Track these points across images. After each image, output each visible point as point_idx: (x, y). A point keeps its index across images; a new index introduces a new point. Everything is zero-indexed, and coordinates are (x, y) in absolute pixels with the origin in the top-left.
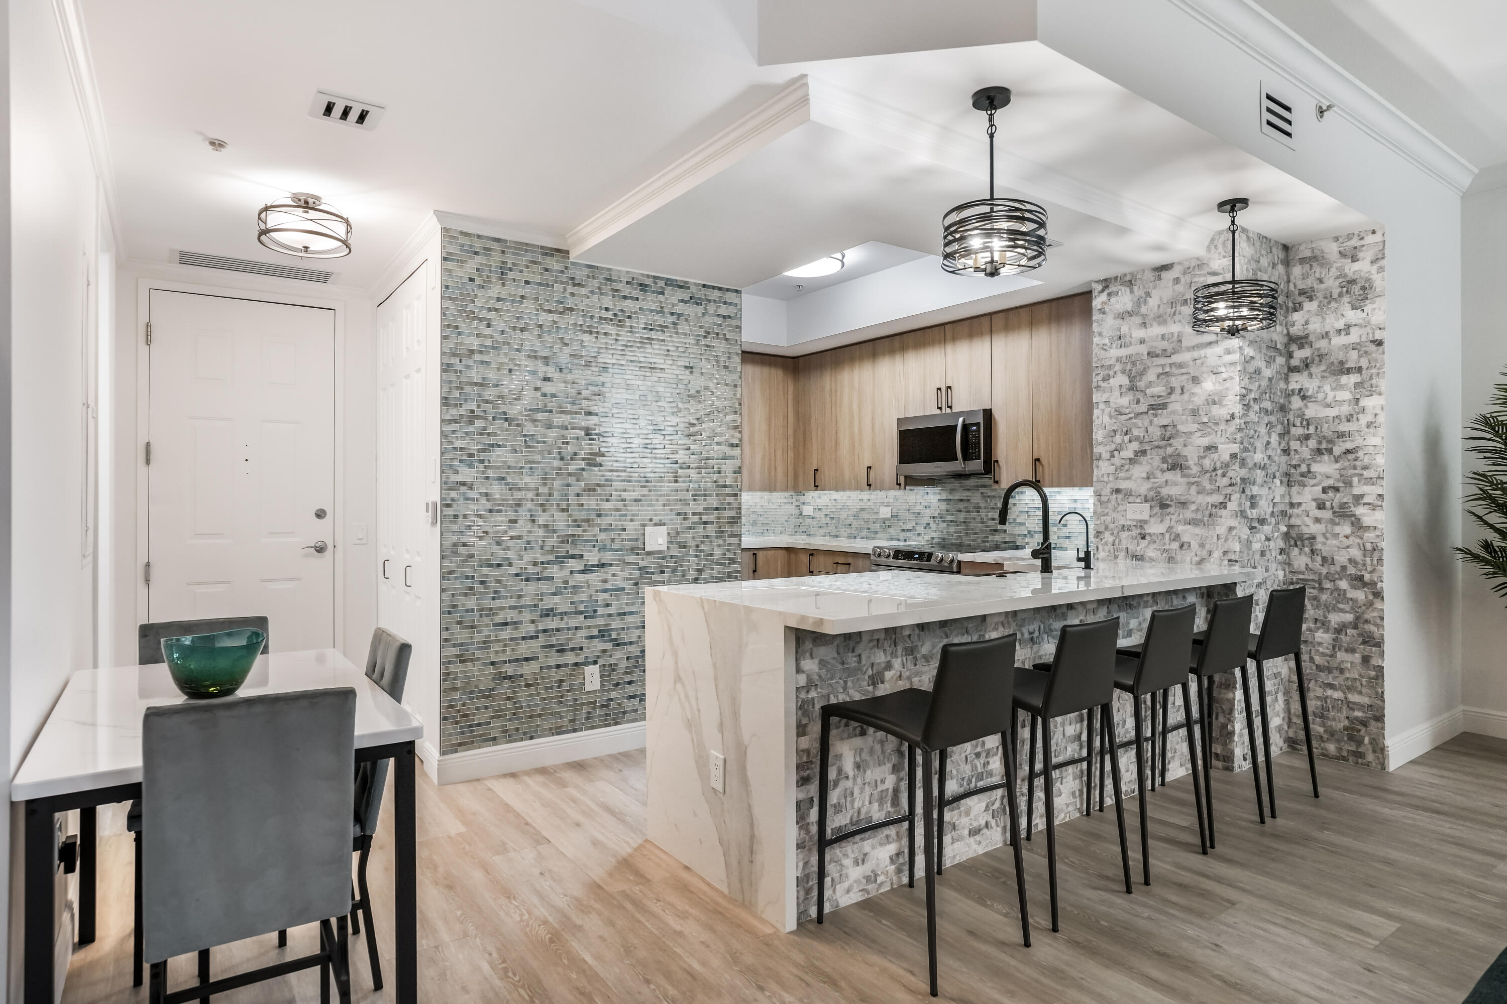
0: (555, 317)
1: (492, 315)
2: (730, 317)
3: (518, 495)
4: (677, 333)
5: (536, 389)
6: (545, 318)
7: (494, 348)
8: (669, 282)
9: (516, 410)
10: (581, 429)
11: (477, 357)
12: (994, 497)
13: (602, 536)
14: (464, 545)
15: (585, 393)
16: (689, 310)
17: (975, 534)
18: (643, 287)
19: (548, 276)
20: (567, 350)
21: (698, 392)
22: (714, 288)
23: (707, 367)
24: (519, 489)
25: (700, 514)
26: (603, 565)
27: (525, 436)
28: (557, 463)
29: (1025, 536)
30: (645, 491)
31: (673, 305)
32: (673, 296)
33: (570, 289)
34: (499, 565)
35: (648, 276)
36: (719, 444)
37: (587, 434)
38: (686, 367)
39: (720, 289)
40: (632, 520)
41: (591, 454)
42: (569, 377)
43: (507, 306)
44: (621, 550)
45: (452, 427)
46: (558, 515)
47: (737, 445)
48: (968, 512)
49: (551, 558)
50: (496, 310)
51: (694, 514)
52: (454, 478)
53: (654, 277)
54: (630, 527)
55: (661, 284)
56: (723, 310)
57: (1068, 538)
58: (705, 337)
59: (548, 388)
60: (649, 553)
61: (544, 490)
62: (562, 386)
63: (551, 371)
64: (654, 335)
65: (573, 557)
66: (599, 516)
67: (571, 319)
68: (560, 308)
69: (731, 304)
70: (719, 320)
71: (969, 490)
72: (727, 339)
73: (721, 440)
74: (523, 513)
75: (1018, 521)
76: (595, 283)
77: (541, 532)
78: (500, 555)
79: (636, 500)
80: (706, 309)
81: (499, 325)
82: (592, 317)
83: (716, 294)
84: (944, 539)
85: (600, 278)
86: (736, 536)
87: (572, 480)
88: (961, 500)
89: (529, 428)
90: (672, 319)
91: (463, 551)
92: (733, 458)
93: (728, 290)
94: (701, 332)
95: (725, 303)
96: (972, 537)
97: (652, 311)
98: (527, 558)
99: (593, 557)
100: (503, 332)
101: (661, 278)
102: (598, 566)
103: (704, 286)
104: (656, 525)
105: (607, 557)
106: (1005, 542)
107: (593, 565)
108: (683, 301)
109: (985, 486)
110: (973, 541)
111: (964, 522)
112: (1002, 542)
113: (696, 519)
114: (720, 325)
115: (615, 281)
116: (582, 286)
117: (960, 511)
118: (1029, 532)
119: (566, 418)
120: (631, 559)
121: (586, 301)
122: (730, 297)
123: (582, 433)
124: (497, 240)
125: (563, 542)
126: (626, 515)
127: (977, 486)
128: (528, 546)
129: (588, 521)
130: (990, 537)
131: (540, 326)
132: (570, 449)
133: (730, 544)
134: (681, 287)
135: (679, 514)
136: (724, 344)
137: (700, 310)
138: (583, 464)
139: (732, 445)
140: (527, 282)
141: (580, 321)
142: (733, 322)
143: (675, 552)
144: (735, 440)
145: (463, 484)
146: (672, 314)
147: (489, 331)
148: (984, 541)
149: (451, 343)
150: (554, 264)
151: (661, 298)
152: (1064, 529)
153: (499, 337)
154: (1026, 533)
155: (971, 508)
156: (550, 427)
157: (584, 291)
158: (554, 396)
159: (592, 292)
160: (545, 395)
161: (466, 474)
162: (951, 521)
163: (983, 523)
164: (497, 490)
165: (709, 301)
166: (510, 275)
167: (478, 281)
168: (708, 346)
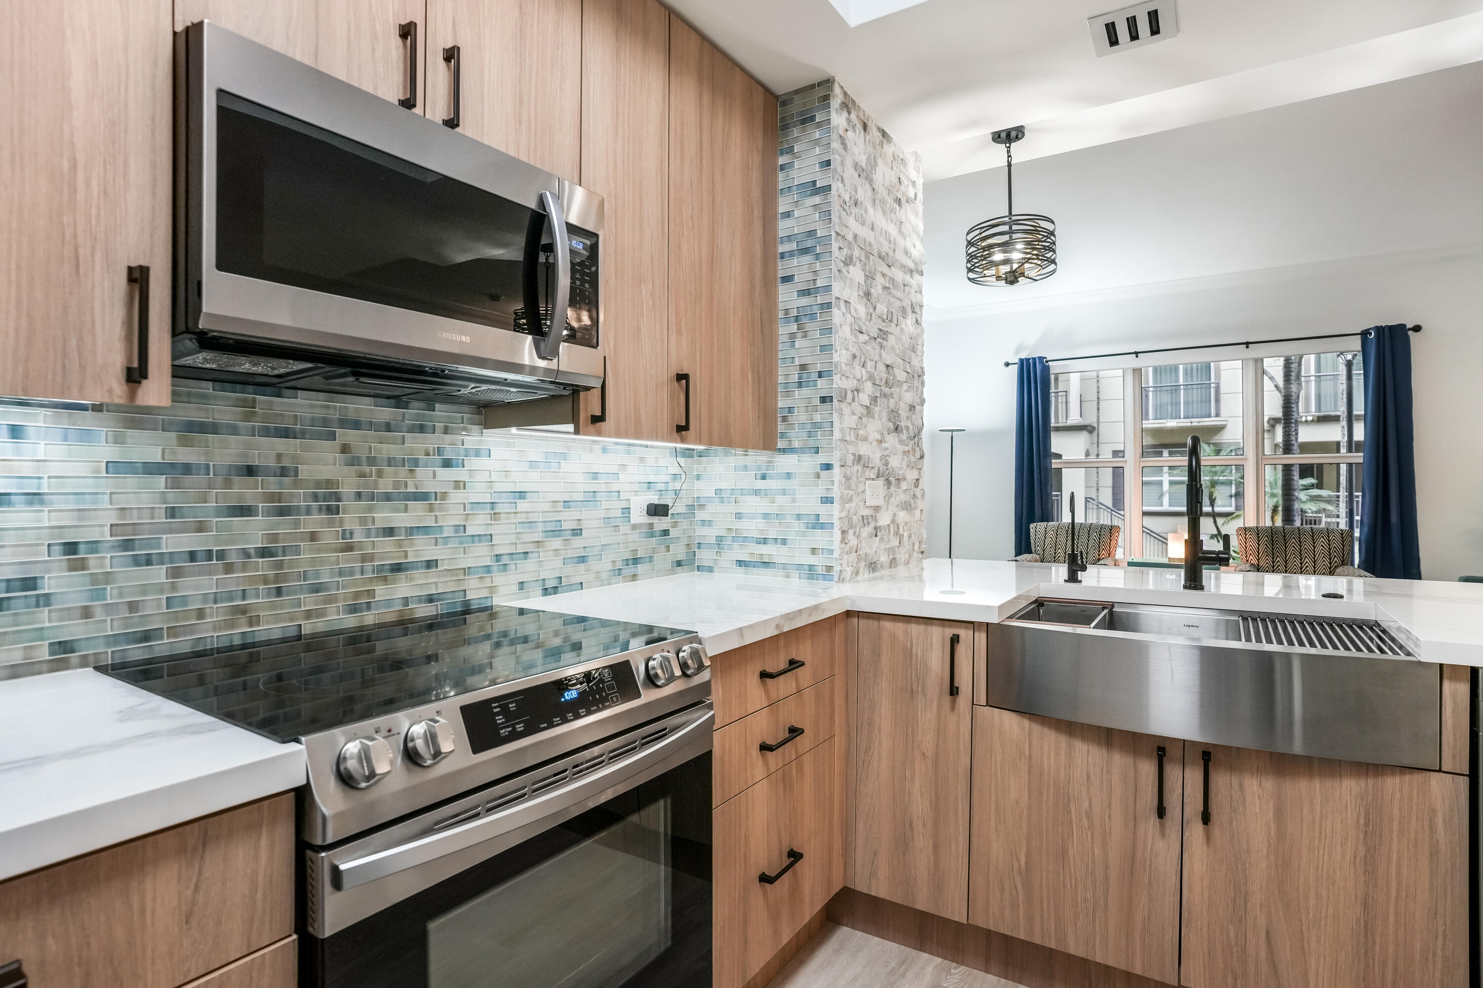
12: (391, 462)
17: (316, 589)
29: (488, 569)
48: (282, 512)
57: (582, 559)
71: (285, 433)
75: (469, 531)
84: (146, 636)
88: (250, 471)
96: (309, 602)
106: (430, 599)
109: (356, 425)
110: (309, 615)
111: (264, 552)
112: (420, 599)
117: (245, 511)
118: (498, 557)
127: (325, 422)
130: (381, 592)
148: (353, 609)
152: (577, 542)
154: (488, 562)
155: (300, 497)
162: (192, 556)
163: (349, 548)
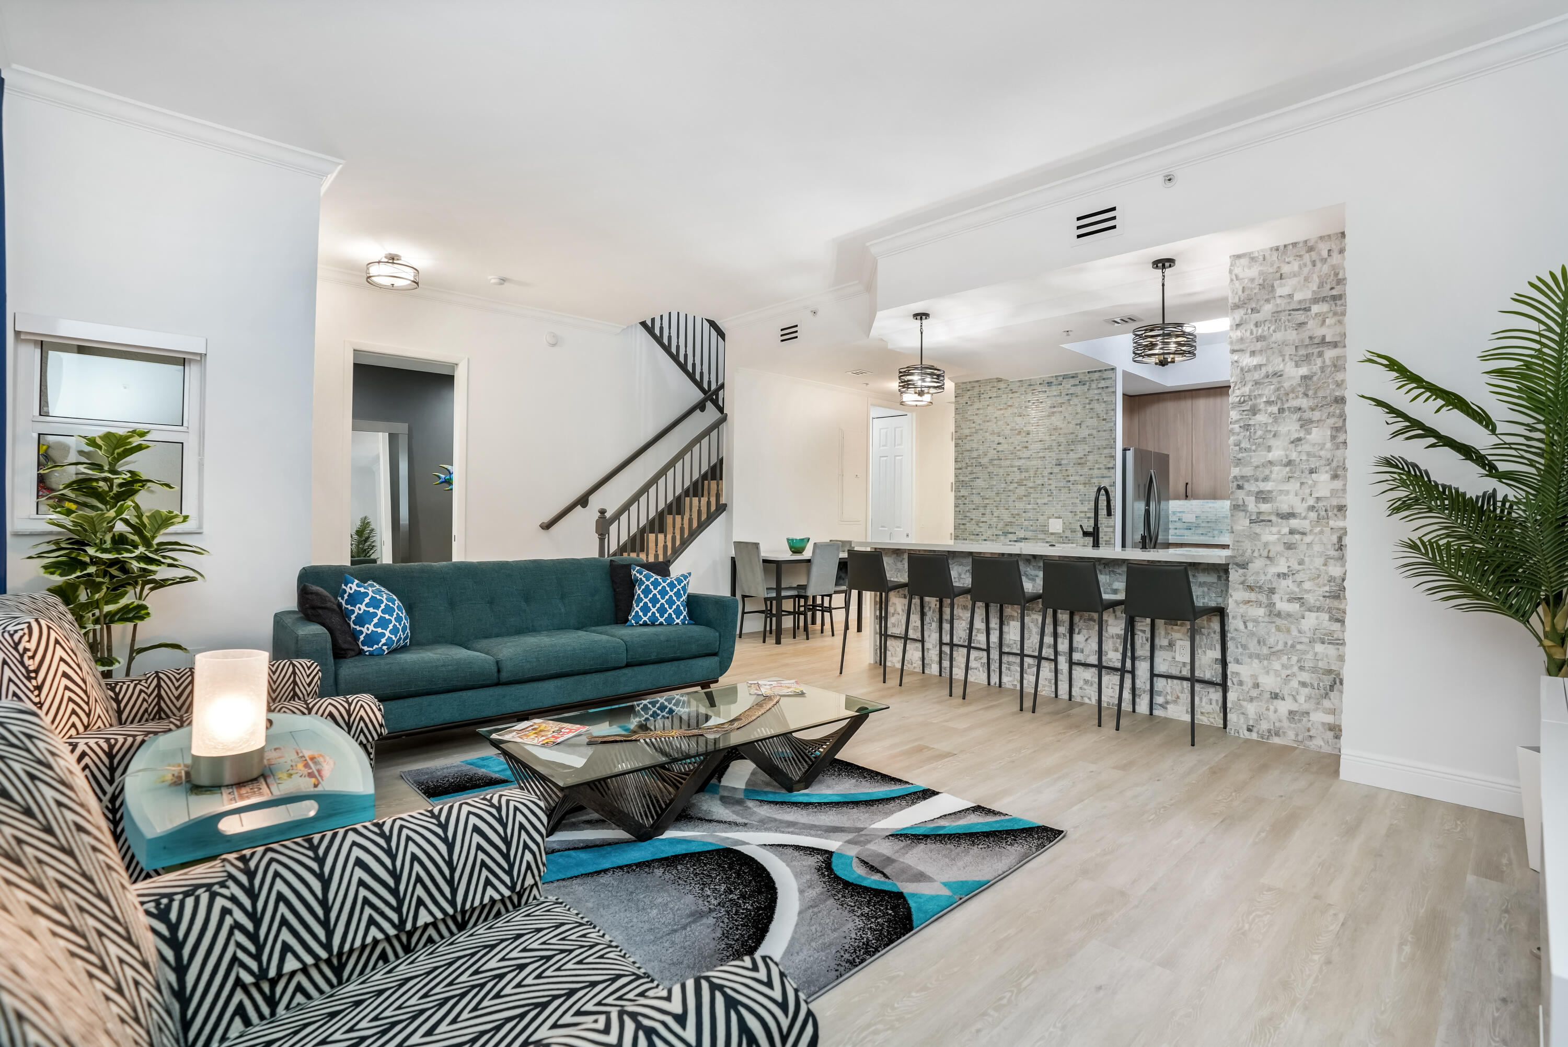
0: (1002, 412)
1: (975, 418)
2: (1107, 387)
3: (987, 501)
4: (1070, 405)
5: (994, 449)
6: (998, 413)
7: (976, 433)
8: (1065, 377)
9: (984, 461)
10: (1015, 467)
11: (969, 438)
13: (1026, 523)
14: (963, 524)
15: (1018, 448)
16: (1079, 390)
18: (1049, 384)
19: (1000, 392)
20: (1009, 427)
21: (1085, 438)
22: (1095, 372)
23: (1090, 422)
24: (987, 499)
25: (1085, 512)
26: (1026, 539)
27: (989, 473)
28: (1003, 485)
30: (1050, 498)
31: (1068, 389)
32: (1068, 384)
33: (1011, 395)
34: (977, 535)
35: (1052, 377)
36: (1099, 469)
37: (1019, 469)
38: (1077, 424)
39: (1100, 371)
40: (1042, 515)
41: (1021, 480)
42: (1011, 441)
43: (981, 411)
44: (1036, 531)
45: (960, 471)
46: (1003, 511)
47: (1113, 468)
49: (1001, 533)
50: (977, 414)
51: (1081, 512)
52: (959, 494)
53: (1056, 376)
54: (1041, 519)
55: (1060, 379)
56: (1103, 384)
58: (1089, 404)
59: (1000, 448)
60: (1052, 534)
61: (998, 499)
62: (1006, 446)
63: (1001, 440)
64: (1055, 410)
65: (1011, 533)
66: (1025, 512)
67: (1010, 410)
68: (1005, 406)
69: (1108, 379)
70: (1100, 391)
72: (1105, 402)
73: (1101, 466)
74: (988, 511)
76: (1023, 389)
77: (995, 520)
78: (978, 530)
79: (1045, 504)
80: (1090, 386)
81: (978, 421)
82: (1021, 407)
83: (1097, 375)
85: (1025, 385)
86: (1111, 527)
87: (1010, 494)
89: (991, 469)
90: (1067, 397)
91: (962, 527)
92: (1110, 477)
93: (1105, 370)
94: (1087, 401)
95: (1104, 379)
97: (1055, 396)
98: (989, 532)
99: (1021, 534)
100: (980, 424)
101: (1060, 376)
102: (1024, 539)
103: (1089, 372)
104: (1056, 518)
105: (1029, 534)
107: (1021, 538)
108: (1074, 385)
113: (1083, 515)
114: (1100, 394)
115: (1034, 385)
116: (1016, 392)
119: (1008, 462)
120: (1042, 536)
121: (1018, 400)
122: (1106, 375)
123: (1016, 469)
124: (977, 381)
125: (1006, 525)
126: (1038, 512)
128: (990, 527)
129: (1018, 515)
131: (996, 418)
132: (1009, 479)
133: (1106, 532)
134: (1073, 377)
135: (1071, 512)
136: (1104, 405)
137: (1086, 387)
138: (1016, 485)
139: (1109, 468)
140: (990, 398)
141: (1016, 411)
142: (1110, 390)
143: (1068, 534)
144: (1111, 465)
145: (963, 496)
146: (1067, 394)
147: (974, 425)
149: (958, 434)
150: (1002, 385)
151: (1060, 387)
153: (978, 427)
156: (1000, 467)
157: (1016, 395)
158: (1002, 451)
159: (1021, 394)
160: (998, 452)
161: (964, 492)
164: (977, 500)
165: (1093, 380)
166: (982, 396)
167: (969, 403)
168: (1091, 409)
